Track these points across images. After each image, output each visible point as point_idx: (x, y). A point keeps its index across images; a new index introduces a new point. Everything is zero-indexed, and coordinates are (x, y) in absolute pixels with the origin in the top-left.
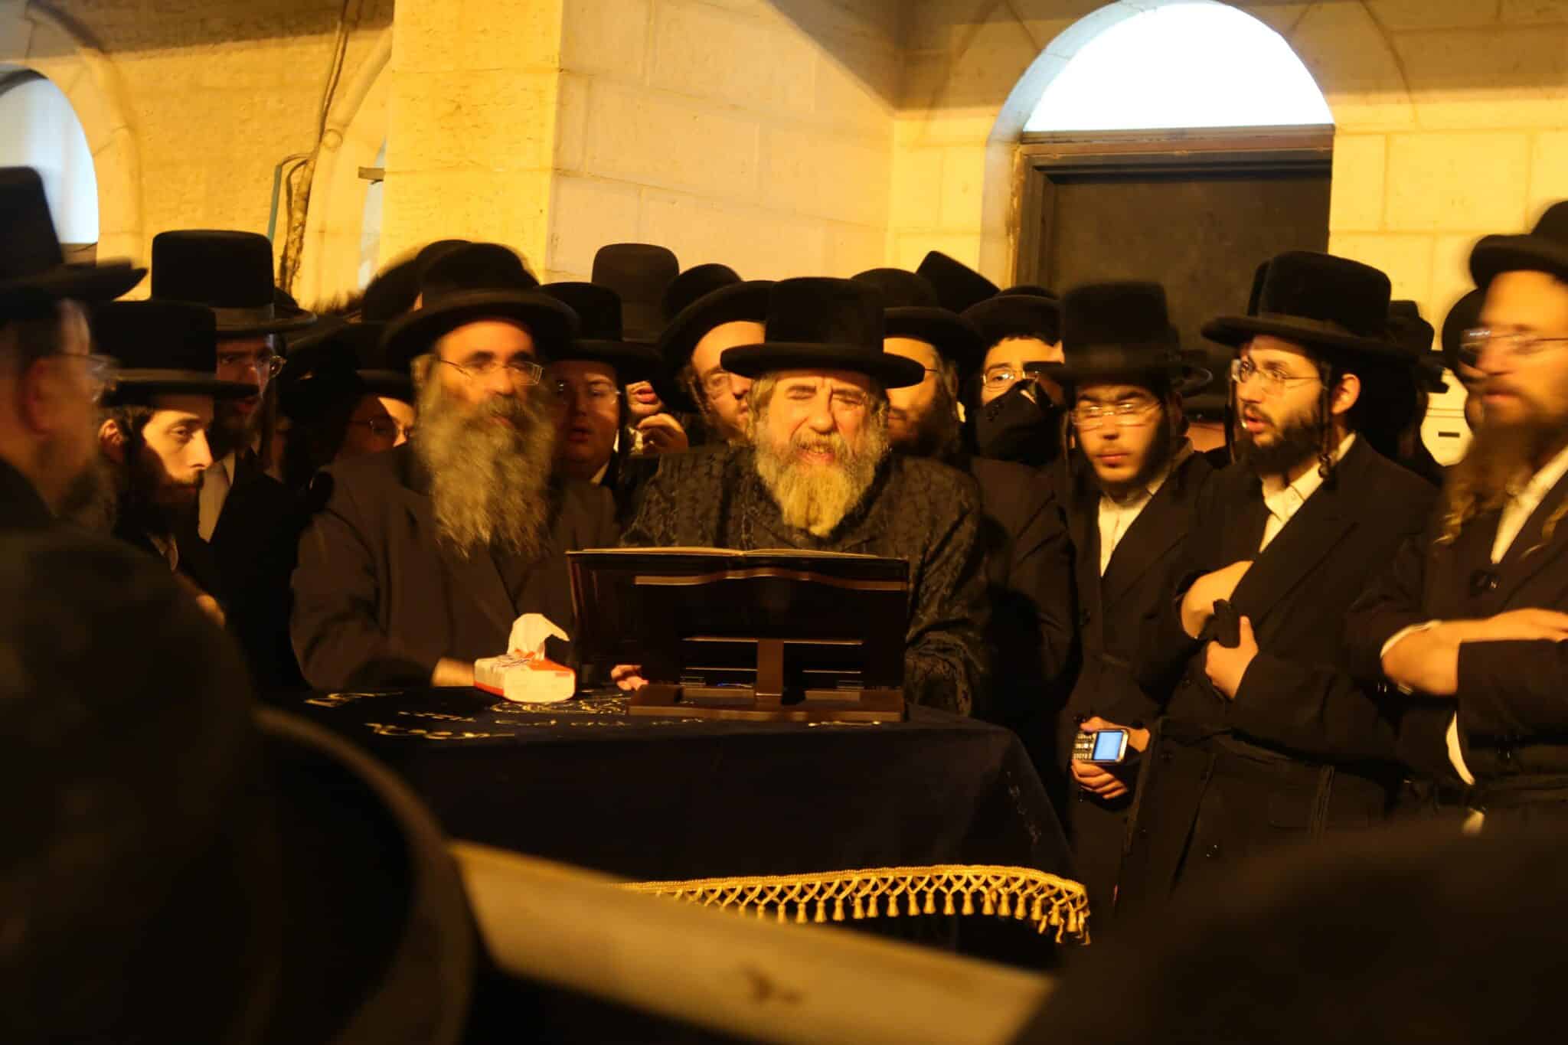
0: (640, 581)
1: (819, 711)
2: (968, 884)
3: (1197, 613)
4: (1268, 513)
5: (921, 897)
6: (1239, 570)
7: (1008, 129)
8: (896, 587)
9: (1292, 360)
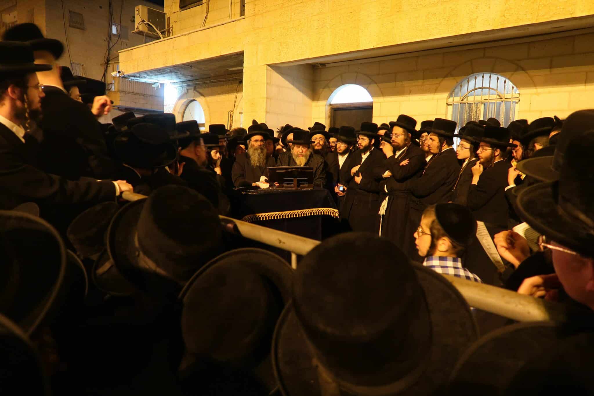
0: (277, 171)
1: (302, 188)
2: (322, 210)
3: (353, 173)
4: (362, 158)
5: (316, 212)
6: (359, 166)
7: (328, 103)
8: (311, 171)
9: (365, 138)
